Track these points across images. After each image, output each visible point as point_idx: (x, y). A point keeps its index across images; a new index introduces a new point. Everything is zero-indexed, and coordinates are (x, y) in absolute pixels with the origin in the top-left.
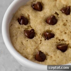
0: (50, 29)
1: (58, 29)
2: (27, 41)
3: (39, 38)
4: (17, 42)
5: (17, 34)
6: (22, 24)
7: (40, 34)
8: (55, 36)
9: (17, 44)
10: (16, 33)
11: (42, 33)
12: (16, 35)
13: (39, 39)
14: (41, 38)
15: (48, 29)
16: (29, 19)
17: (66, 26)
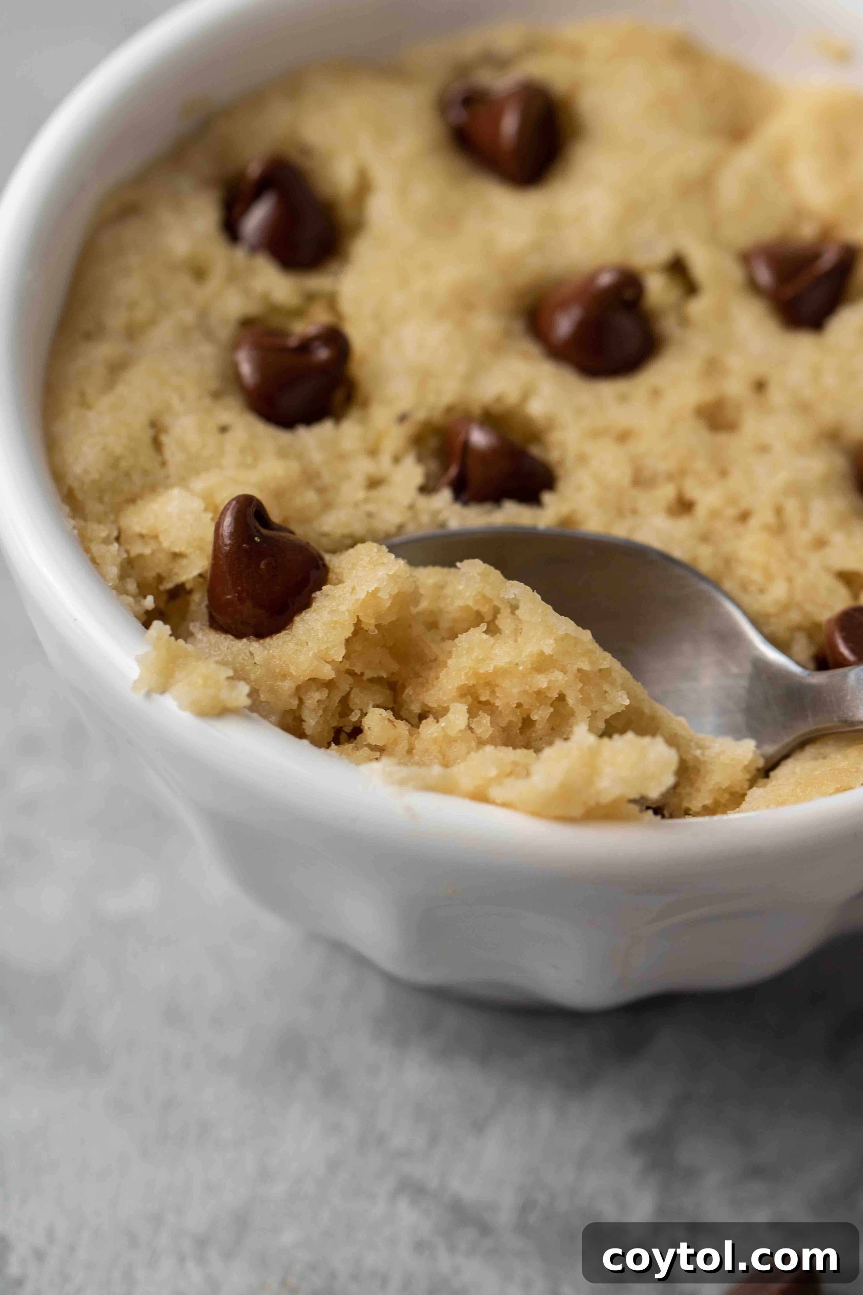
0: (536, 408)
1: (624, 437)
2: (224, 429)
3: (373, 452)
4: (104, 403)
5: (152, 322)
6: (254, 249)
7: (403, 418)
8: (547, 497)
9: (91, 415)
10: (140, 314)
11: (421, 415)
12: (133, 333)
13: (362, 467)
14: (385, 460)
15: (512, 396)
16: (356, 227)
17: (722, 438)
